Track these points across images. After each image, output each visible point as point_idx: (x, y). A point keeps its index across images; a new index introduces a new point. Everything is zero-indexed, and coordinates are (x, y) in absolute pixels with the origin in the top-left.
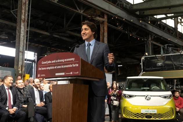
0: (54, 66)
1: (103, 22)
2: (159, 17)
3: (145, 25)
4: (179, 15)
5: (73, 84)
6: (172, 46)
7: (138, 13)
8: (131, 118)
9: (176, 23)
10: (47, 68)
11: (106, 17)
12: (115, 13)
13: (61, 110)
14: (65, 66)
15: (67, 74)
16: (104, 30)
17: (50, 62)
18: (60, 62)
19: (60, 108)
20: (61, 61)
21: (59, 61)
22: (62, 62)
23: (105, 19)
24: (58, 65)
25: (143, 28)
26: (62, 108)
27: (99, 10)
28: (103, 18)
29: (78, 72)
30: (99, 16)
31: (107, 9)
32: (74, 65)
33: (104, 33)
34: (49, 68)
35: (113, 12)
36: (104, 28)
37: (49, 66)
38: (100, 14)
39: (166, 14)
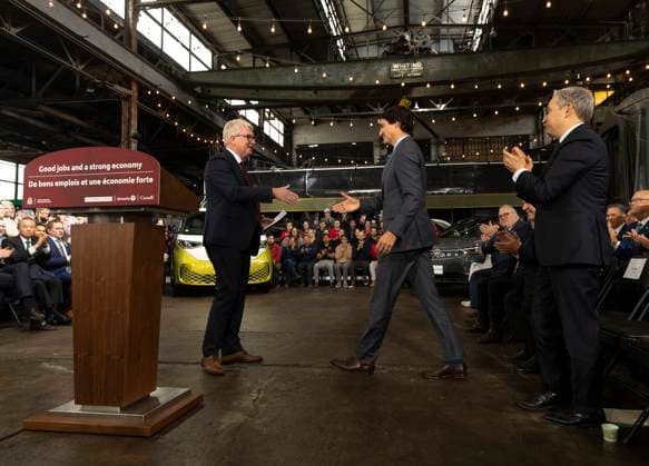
0: (80, 179)
1: (128, 98)
2: (235, 103)
3: (211, 116)
4: (267, 104)
5: (133, 224)
6: (258, 158)
7: (198, 90)
8: (196, 283)
9: (263, 119)
10: (56, 184)
11: (134, 88)
12: (156, 83)
13: (98, 283)
14: (113, 182)
15: (119, 199)
16: (130, 113)
17: (65, 168)
18: (98, 171)
19: (97, 280)
20: (101, 167)
21: (93, 167)
22: (104, 170)
23: (134, 91)
24: (90, 178)
25: (206, 119)
26: (103, 279)
27: (119, 71)
28: (130, 88)
29: (152, 197)
30: (120, 84)
31: (138, 71)
32: (142, 181)
33: (129, 120)
34: (66, 184)
35: (149, 79)
36: (130, 108)
37: (65, 179)
38: (121, 80)
39: (247, 100)
